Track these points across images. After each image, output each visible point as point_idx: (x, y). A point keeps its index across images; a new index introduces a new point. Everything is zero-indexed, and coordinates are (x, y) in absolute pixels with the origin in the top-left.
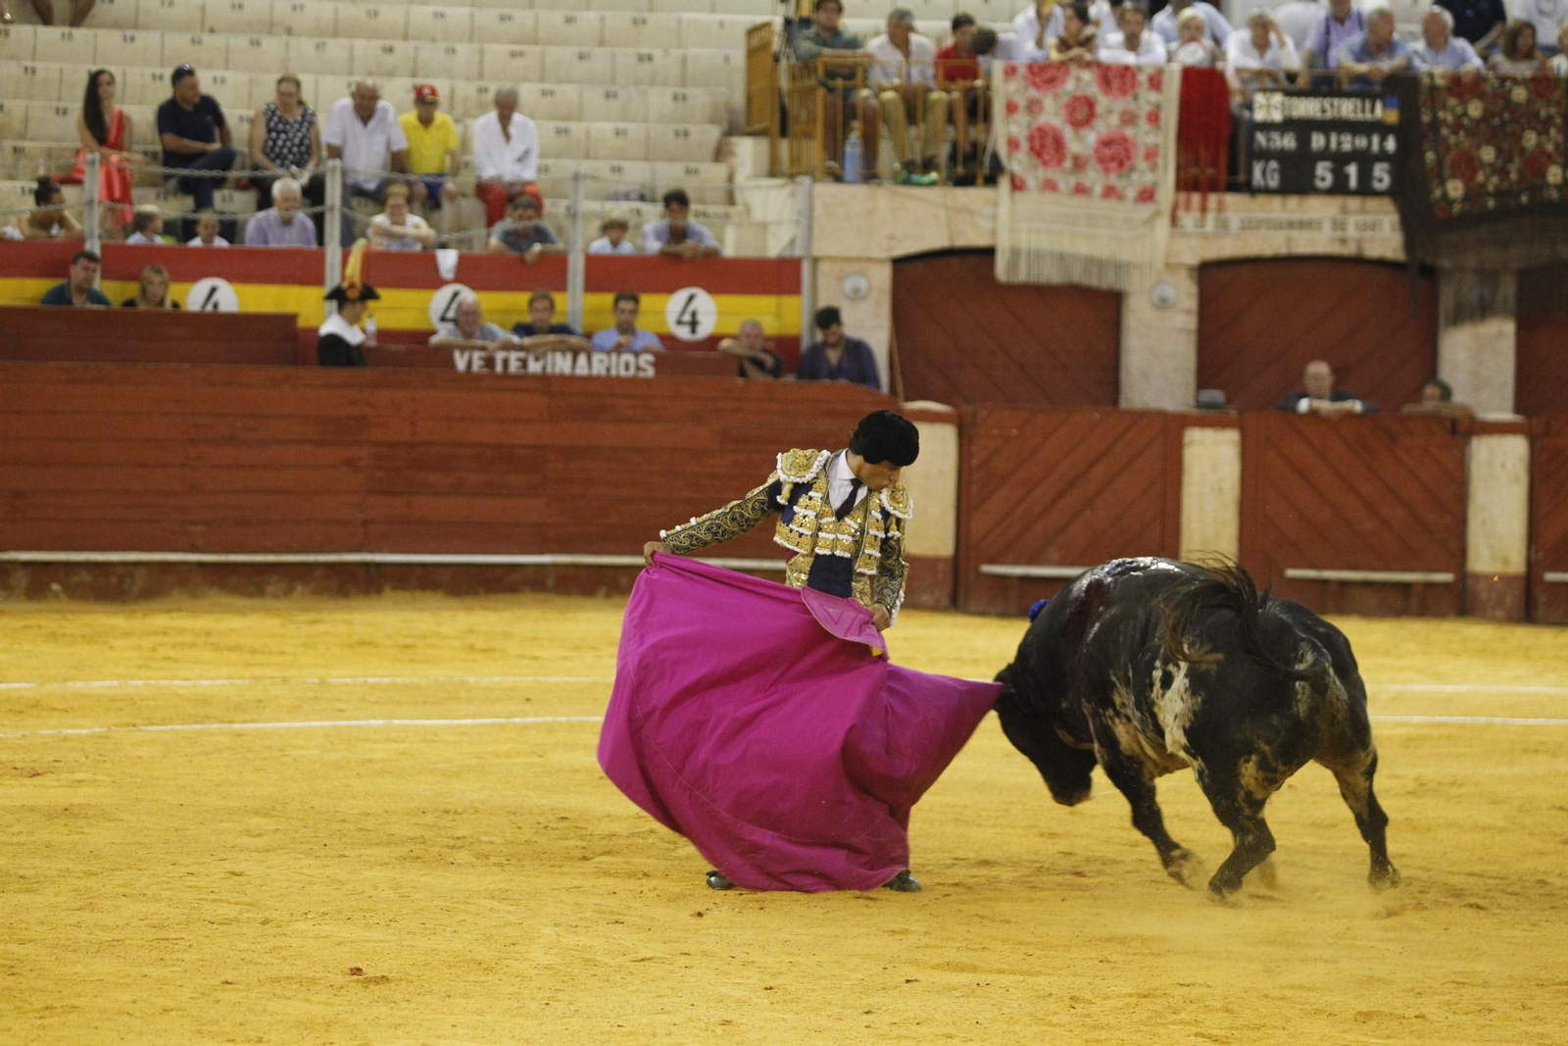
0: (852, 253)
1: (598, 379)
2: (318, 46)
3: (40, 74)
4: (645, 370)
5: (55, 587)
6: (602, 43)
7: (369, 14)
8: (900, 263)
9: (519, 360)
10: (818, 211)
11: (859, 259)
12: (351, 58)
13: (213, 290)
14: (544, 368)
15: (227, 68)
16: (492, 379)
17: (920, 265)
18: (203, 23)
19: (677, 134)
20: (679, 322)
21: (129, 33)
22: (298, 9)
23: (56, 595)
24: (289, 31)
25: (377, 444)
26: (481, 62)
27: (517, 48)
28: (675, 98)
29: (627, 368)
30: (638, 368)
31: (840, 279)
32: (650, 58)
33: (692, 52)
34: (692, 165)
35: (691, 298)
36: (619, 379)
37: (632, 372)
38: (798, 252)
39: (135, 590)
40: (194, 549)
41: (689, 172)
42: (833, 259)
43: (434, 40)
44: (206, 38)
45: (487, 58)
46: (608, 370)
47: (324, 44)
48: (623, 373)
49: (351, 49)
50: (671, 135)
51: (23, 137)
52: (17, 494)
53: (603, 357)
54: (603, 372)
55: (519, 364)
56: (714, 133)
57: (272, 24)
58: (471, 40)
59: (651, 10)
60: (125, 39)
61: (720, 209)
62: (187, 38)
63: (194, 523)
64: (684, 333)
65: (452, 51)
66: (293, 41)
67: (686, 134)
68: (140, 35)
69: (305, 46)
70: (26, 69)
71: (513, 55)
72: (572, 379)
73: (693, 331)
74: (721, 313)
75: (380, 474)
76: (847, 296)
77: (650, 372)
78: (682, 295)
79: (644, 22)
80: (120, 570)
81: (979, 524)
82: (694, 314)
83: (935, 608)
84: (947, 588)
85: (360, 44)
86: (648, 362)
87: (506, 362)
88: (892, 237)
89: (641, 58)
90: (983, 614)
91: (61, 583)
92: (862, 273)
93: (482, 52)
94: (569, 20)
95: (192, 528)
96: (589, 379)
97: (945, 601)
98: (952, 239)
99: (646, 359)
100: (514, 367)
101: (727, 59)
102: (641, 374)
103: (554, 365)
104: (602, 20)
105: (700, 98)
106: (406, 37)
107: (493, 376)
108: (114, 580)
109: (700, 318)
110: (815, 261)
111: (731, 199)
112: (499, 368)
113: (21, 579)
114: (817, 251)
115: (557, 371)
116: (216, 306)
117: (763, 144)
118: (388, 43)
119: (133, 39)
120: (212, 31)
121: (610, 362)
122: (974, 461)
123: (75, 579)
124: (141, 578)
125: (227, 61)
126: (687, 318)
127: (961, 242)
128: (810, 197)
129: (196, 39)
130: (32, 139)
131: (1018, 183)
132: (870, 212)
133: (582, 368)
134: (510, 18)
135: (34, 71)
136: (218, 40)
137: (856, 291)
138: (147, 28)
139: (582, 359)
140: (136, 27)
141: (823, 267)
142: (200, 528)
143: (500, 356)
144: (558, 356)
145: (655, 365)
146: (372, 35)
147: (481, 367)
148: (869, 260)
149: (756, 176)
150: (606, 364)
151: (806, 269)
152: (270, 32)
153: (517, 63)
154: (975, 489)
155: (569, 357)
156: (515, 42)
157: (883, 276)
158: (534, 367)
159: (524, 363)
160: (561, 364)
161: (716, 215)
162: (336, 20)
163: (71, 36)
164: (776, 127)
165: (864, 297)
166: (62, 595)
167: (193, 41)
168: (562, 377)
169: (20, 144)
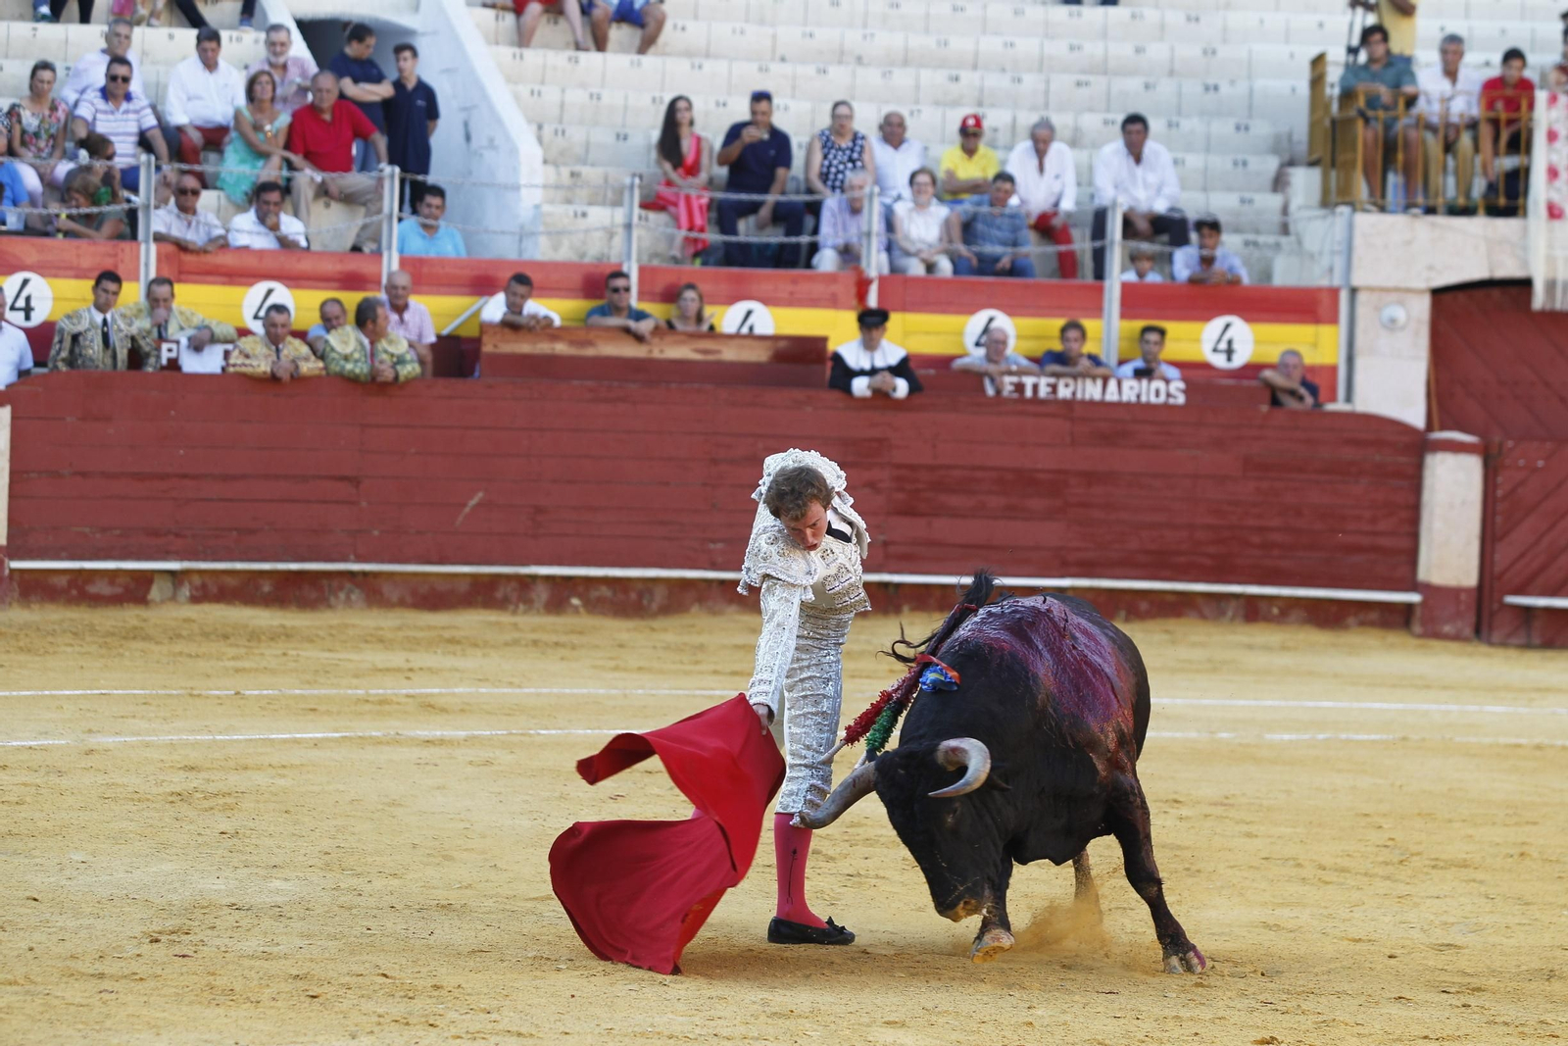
0: (1391, 284)
1: (1128, 405)
2: (884, 75)
3: (606, 99)
4: (1175, 397)
5: (575, 601)
6: (1171, 73)
7: (939, 43)
8: (1437, 293)
9: (1049, 385)
10: (1358, 241)
11: (1397, 290)
12: (917, 87)
13: (749, 313)
14: (1074, 394)
15: (793, 97)
16: (1024, 405)
17: (1461, 296)
18: (774, 50)
19: (1235, 163)
20: (1215, 350)
21: (697, 61)
22: (868, 38)
23: (576, 610)
24: (859, 60)
25: (899, 466)
26: (1047, 92)
27: (1083, 78)
28: (1238, 128)
29: (1157, 393)
30: (1169, 395)
31: (1378, 309)
32: (1216, 88)
33: (1259, 84)
34: (1247, 195)
35: (1227, 326)
36: (1149, 406)
37: (1162, 399)
38: (1337, 281)
39: (655, 606)
40: (714, 567)
41: (1243, 201)
42: (1371, 289)
43: (1003, 70)
44: (776, 67)
45: (1053, 87)
46: (1138, 396)
47: (890, 72)
48: (1153, 399)
49: (917, 78)
50: (1229, 166)
51: (584, 162)
52: (539, 510)
53: (1134, 383)
54: (1133, 399)
55: (1049, 389)
56: (1272, 164)
57: (842, 53)
58: (1040, 70)
59: (1225, 41)
60: (693, 67)
61: (1271, 239)
62: (755, 66)
63: (714, 541)
64: (1219, 361)
65: (1019, 80)
66: (860, 71)
67: (1245, 164)
68: (708, 65)
69: (871, 76)
70: (591, 96)
71: (1079, 84)
72: (1103, 404)
73: (1229, 359)
74: (1257, 342)
75: (900, 496)
76: (1384, 326)
77: (1181, 399)
78: (1219, 323)
79: (1214, 52)
80: (640, 586)
81: (1502, 556)
82: (1230, 342)
83: (1456, 637)
84: (1471, 618)
85: (926, 75)
86: (1178, 389)
87: (1035, 387)
88: (1431, 268)
89: (1207, 88)
90: (1504, 644)
91: (580, 596)
92: (1401, 303)
93: (1048, 82)
94: (1139, 50)
95: (712, 546)
96: (1118, 405)
97: (1468, 631)
98: (1491, 271)
99: (1177, 385)
100: (1043, 392)
101: (1294, 90)
102: (1172, 401)
103: (1084, 390)
104: (1172, 49)
105: (1262, 129)
106: (975, 67)
107: (1022, 400)
108: (633, 596)
109: (1235, 346)
110: (1354, 291)
111: (1285, 229)
112: (1029, 393)
113: (542, 594)
114: (1356, 282)
115: (1087, 397)
116: (751, 328)
117: (1315, 174)
118: (954, 73)
119: (700, 67)
120: (783, 59)
121: (1141, 388)
122: (1500, 493)
123: (594, 594)
124: (660, 593)
125: (794, 88)
126: (1223, 346)
127: (1501, 273)
128: (1351, 227)
129: (764, 67)
130: (593, 165)
131: (1556, 212)
132: (1409, 243)
133: (1112, 394)
134: (1079, 48)
135: (599, 98)
136: (787, 68)
137: (1393, 321)
138: (717, 57)
139: (1112, 384)
140: (707, 55)
141: (1362, 297)
142: (720, 546)
143: (1029, 381)
144: (1089, 382)
145: (1185, 392)
146: (941, 64)
147: (1011, 392)
148: (1409, 290)
149: (1307, 207)
150: (1136, 391)
151: (1344, 296)
152: (840, 62)
153: (1084, 91)
154: (1499, 519)
155: (1099, 382)
156: (1083, 72)
157: (1423, 307)
158: (1064, 392)
159: (1054, 388)
160: (1092, 391)
161: (1267, 246)
162: (906, 50)
163: (639, 64)
164: (1328, 159)
165: (1403, 328)
166: (582, 610)
167: (761, 69)
168: (1092, 403)
169: (577, 168)
